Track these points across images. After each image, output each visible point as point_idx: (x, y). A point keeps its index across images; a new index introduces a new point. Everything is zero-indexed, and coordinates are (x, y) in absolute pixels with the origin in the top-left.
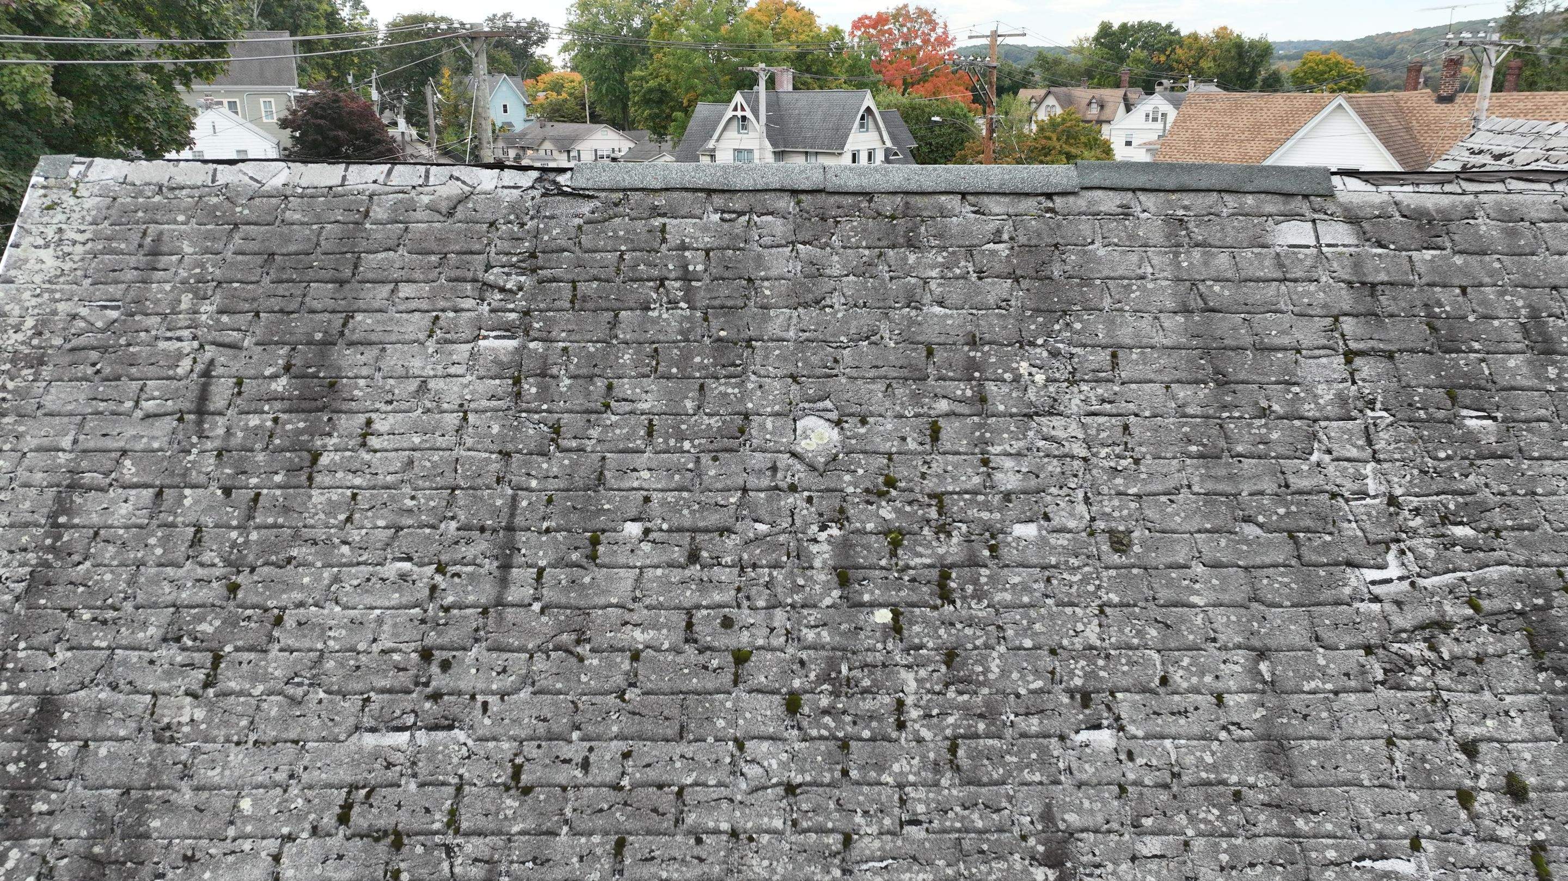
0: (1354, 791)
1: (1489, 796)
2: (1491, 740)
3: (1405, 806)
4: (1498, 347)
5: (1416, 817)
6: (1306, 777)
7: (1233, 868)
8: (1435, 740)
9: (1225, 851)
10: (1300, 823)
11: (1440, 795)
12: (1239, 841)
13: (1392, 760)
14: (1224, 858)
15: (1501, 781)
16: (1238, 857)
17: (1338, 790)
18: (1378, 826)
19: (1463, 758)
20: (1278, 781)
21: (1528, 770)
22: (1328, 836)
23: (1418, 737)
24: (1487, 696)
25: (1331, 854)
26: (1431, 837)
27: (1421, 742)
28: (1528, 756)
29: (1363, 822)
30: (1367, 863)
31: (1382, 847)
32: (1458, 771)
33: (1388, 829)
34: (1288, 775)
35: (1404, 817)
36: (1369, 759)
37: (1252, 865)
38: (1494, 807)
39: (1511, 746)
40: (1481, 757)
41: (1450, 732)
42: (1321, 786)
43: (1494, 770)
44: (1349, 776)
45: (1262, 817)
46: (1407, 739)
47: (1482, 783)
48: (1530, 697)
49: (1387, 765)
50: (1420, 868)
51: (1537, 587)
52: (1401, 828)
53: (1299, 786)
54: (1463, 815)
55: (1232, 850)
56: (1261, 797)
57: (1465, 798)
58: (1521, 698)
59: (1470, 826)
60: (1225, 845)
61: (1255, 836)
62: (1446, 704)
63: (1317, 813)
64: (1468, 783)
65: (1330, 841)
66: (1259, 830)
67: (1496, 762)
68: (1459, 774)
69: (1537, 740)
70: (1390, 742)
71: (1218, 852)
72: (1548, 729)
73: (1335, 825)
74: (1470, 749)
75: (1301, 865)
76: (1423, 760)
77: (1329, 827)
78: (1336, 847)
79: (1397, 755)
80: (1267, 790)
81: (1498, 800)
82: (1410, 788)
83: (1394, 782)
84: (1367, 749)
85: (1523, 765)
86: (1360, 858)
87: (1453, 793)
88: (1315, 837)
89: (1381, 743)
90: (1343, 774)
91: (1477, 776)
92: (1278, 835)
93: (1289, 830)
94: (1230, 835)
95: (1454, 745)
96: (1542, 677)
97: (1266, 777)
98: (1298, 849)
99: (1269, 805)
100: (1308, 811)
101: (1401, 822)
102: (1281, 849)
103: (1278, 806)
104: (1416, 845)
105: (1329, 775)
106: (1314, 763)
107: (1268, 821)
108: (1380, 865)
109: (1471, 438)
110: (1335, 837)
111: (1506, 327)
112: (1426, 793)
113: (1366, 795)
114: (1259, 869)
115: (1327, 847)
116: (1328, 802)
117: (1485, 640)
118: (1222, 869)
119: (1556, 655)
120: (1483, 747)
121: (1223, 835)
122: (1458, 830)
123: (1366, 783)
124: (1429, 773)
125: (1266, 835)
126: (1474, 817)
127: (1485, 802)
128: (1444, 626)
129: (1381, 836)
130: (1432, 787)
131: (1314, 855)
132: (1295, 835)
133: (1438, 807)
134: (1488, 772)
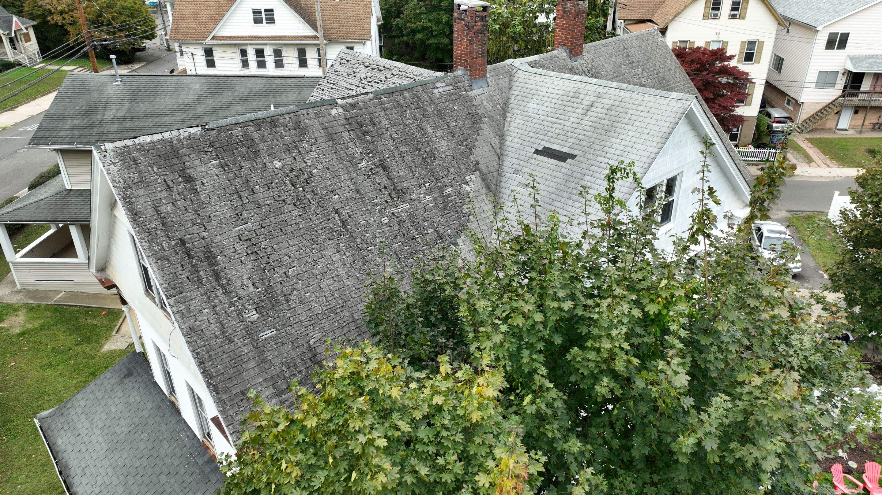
2: (381, 182)
3: (374, 194)
4: (367, 125)
5: (376, 194)
8: (375, 184)
10: (363, 199)
13: (372, 188)
15: (384, 187)
18: (372, 196)
19: (379, 186)
22: (367, 200)
23: (373, 184)
24: (380, 177)
26: (378, 196)
29: (370, 197)
31: (373, 199)
33: (374, 197)
36: (369, 189)
39: (384, 182)
41: (377, 183)
47: (382, 188)
48: (385, 175)
50: (378, 200)
51: (382, 160)
53: (362, 195)
56: (358, 198)
57: (381, 190)
58: (383, 176)
62: (375, 179)
66: (359, 202)
68: (379, 188)
69: (386, 181)
72: (387, 179)
73: (367, 198)
74: (379, 184)
76: (375, 187)
82: (374, 191)
83: (372, 191)
85: (386, 184)
86: (371, 201)
87: (379, 190)
89: (369, 186)
90: (366, 192)
96: (385, 172)
97: (358, 195)
98: (364, 203)
104: (377, 198)
106: (363, 191)
108: (373, 202)
109: (368, 141)
111: (367, 121)
113: (370, 194)
116: (366, 196)
117: (378, 169)
119: (386, 169)
122: (381, 194)
123: (369, 192)
126: (382, 192)
127: (383, 190)
128: (372, 169)
130: (377, 190)
133: (378, 192)
134: (382, 186)
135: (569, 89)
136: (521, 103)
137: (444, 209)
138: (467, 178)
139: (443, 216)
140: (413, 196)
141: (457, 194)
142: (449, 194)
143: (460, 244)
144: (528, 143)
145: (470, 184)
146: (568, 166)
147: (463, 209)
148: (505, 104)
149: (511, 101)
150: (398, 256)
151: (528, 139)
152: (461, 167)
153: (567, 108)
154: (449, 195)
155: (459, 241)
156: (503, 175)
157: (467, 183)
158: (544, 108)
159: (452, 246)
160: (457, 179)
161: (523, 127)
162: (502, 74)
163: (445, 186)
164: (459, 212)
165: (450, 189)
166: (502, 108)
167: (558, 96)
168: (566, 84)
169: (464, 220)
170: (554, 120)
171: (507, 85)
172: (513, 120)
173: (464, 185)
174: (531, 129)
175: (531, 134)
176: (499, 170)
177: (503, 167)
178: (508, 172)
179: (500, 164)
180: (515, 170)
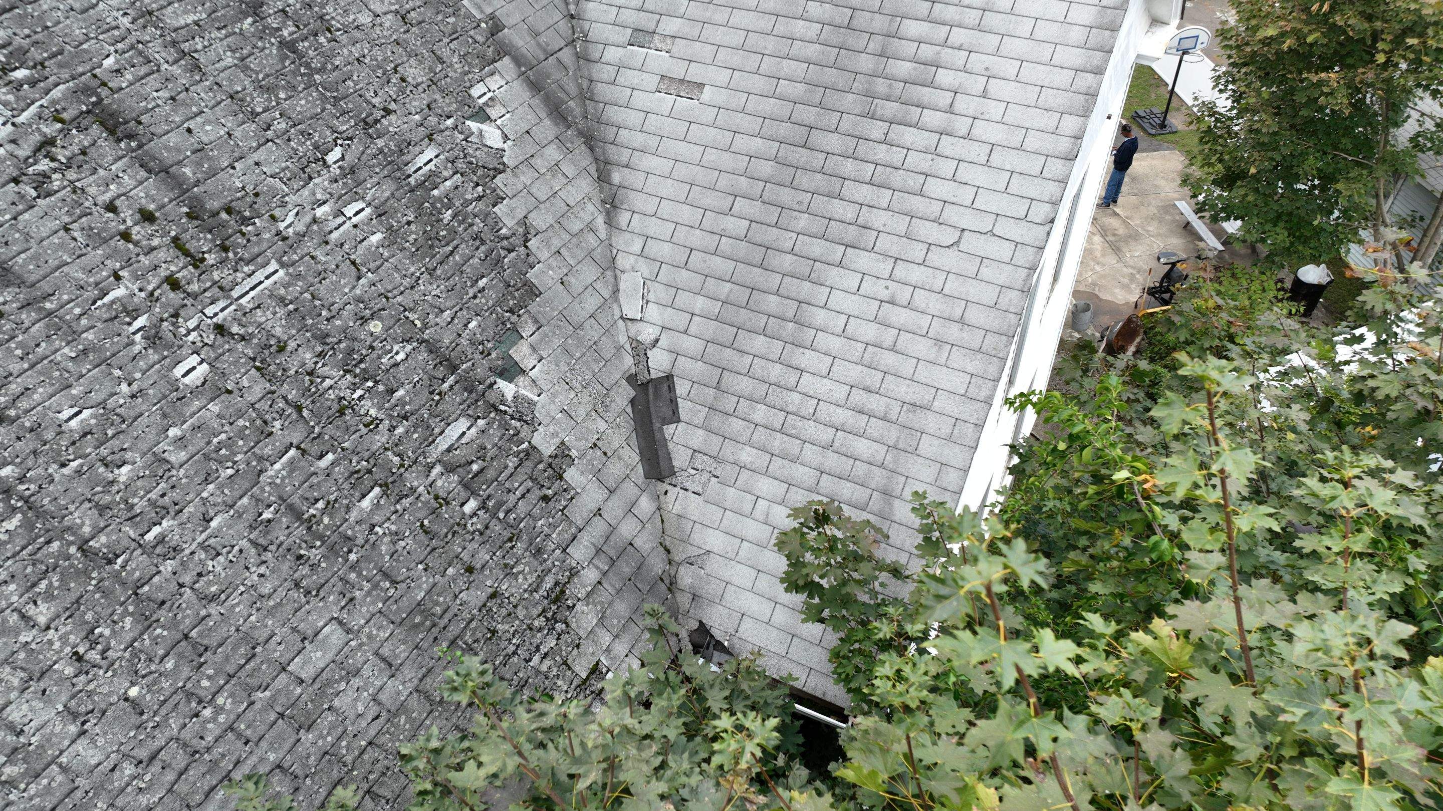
0: (65, 269)
1: (137, 228)
2: (119, 196)
3: (97, 261)
5: (108, 262)
6: (33, 278)
7: (28, 354)
8: (90, 214)
9: (16, 348)
10: (48, 305)
11: (112, 243)
12: (20, 338)
13: (75, 239)
14: (19, 352)
15: (138, 216)
16: (26, 347)
17: (57, 274)
18: (92, 280)
19: (111, 215)
20: (18, 290)
21: (147, 202)
22: (69, 303)
23: (80, 217)
24: (101, 172)
25: (77, 311)
26: (122, 268)
27: (84, 219)
28: (142, 194)
29: (82, 283)
30: (99, 303)
31: (101, 290)
32: (113, 224)
33: (98, 277)
34: (21, 283)
35: (101, 266)
36: (62, 246)
37: (38, 345)
38: (143, 232)
39: (131, 194)
40: (120, 209)
41: (96, 205)
42: (45, 278)
43: (131, 212)
44: (57, 262)
45: (24, 316)
46: (75, 222)
47: (129, 223)
48: (125, 160)
49: (73, 244)
50: (127, 288)
51: (88, 91)
52: (104, 273)
53: (33, 285)
54: (131, 246)
55: (20, 345)
56: (14, 305)
57: (126, 236)
58: (120, 164)
59: (137, 250)
60: (13, 346)
61: (27, 329)
62: (82, 189)
63: (53, 294)
64: (122, 227)
65: (72, 304)
66: (26, 325)
67: (129, 207)
68: (115, 226)
69: (141, 183)
70: (67, 230)
71: (12, 352)
72: (143, 173)
73: (68, 294)
74: (111, 207)
75: (65, 327)
76: (91, 229)
77: (66, 297)
78: (77, 305)
79: (75, 234)
80: (15, 299)
81: (143, 227)
82: (94, 248)
83: (84, 251)
84: (56, 241)
85: (143, 201)
86: (94, 303)
87: (118, 238)
88: (62, 307)
89: (62, 233)
90: (53, 263)
91: (124, 221)
92: (40, 320)
93: (44, 313)
94: (12, 338)
95: (102, 211)
96: (122, 145)
97: (9, 293)
98: (57, 320)
99: (23, 307)
100: (47, 296)
101: (102, 270)
102: (47, 326)
103: (29, 304)
104: (118, 278)
105: (46, 269)
106: (31, 267)
107: (29, 316)
108: (106, 300)
110: (73, 300)
112: (104, 246)
113: (74, 267)
114: (43, 344)
115: (72, 308)
116: (56, 284)
117: (80, 138)
118: (22, 359)
119: (122, 128)
120: (118, 203)
121: (8, 341)
122: (133, 256)
123: (69, 260)
124: (99, 234)
125: (33, 324)
126: (136, 244)
127: (137, 232)
128: (50, 142)
129: (97, 284)
130: (106, 241)
131: (68, 317)
132: (50, 313)
133: (116, 250)
134: (128, 215)
137: (431, 241)
138: (476, 91)
139: (431, 272)
140: (290, 223)
141: (460, 165)
142: (431, 175)
143: (527, 364)
145: (493, 113)
147: (497, 220)
150: (298, 515)
152: (445, 53)
154: (432, 179)
155: (521, 353)
156: (594, 54)
157: (482, 115)
159: (501, 383)
160: (446, 104)
163: (404, 146)
164: (487, 236)
165: (430, 153)
169: (513, 264)
173: (473, 125)
176: (574, 41)
177: (586, 25)
178: (609, 42)
179: (572, 17)
180: (636, 30)
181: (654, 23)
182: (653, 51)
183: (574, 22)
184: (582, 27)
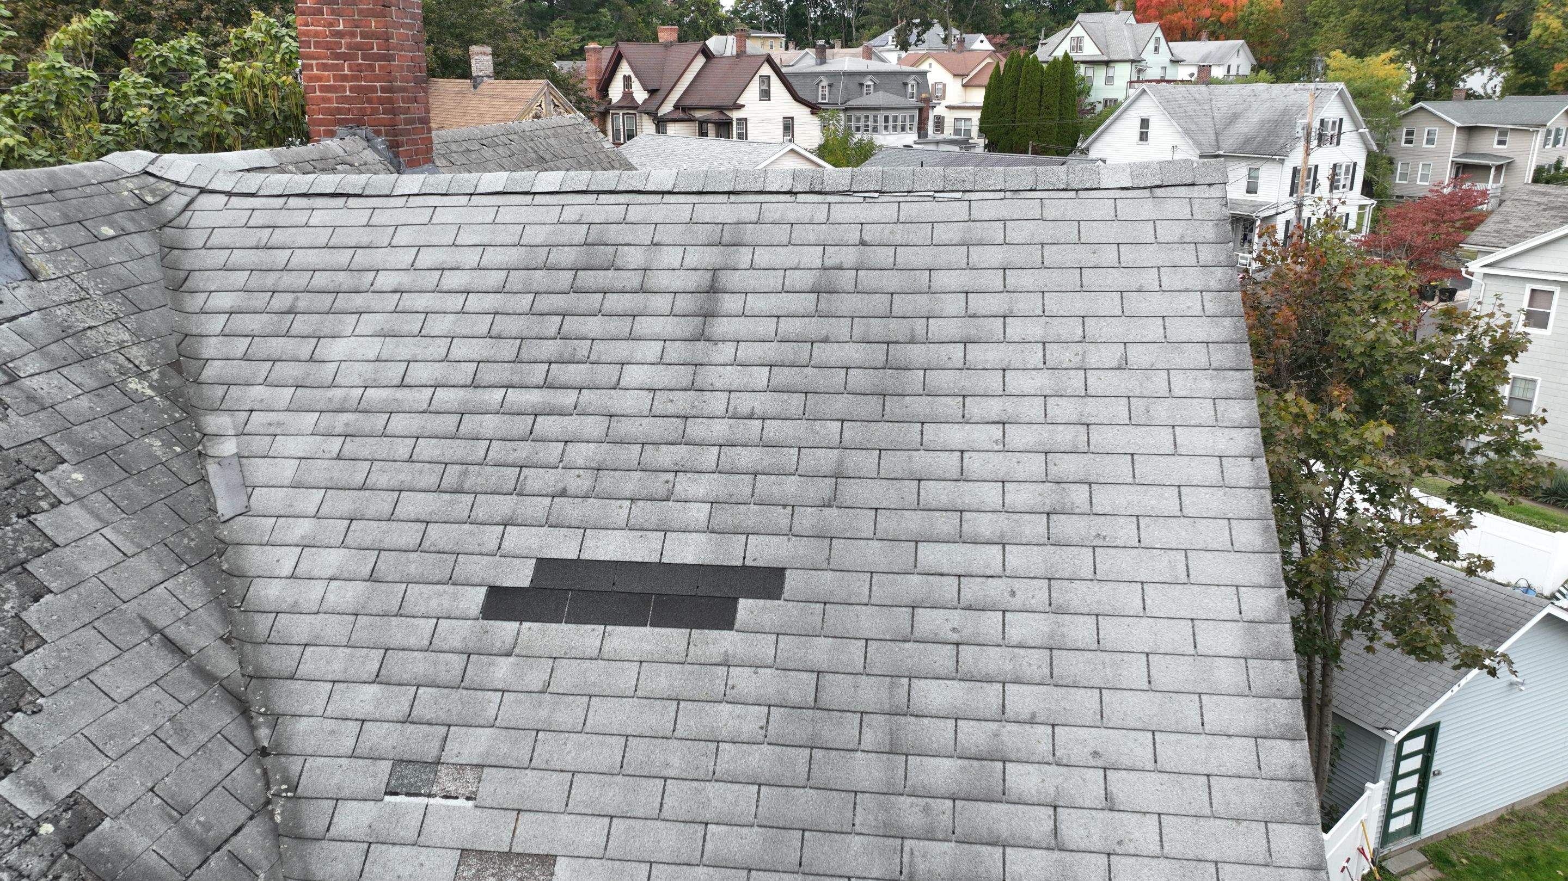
135: (536, 235)
136: (276, 346)
144: (415, 565)
146: (764, 647)
148: (176, 366)
149: (210, 347)
151: (408, 535)
153: (572, 325)
156: (314, 823)
158: (439, 348)
161: (339, 471)
162: (107, 218)
166: (160, 389)
167: (496, 278)
168: (506, 215)
170: (533, 398)
171: (151, 270)
172: (260, 444)
174: (404, 474)
175: (413, 504)
176: (268, 802)
177: (295, 765)
178: (346, 793)
179: (264, 752)
180: (399, 762)
181: (437, 744)
182: (438, 801)
183: (269, 762)
184: (285, 770)
